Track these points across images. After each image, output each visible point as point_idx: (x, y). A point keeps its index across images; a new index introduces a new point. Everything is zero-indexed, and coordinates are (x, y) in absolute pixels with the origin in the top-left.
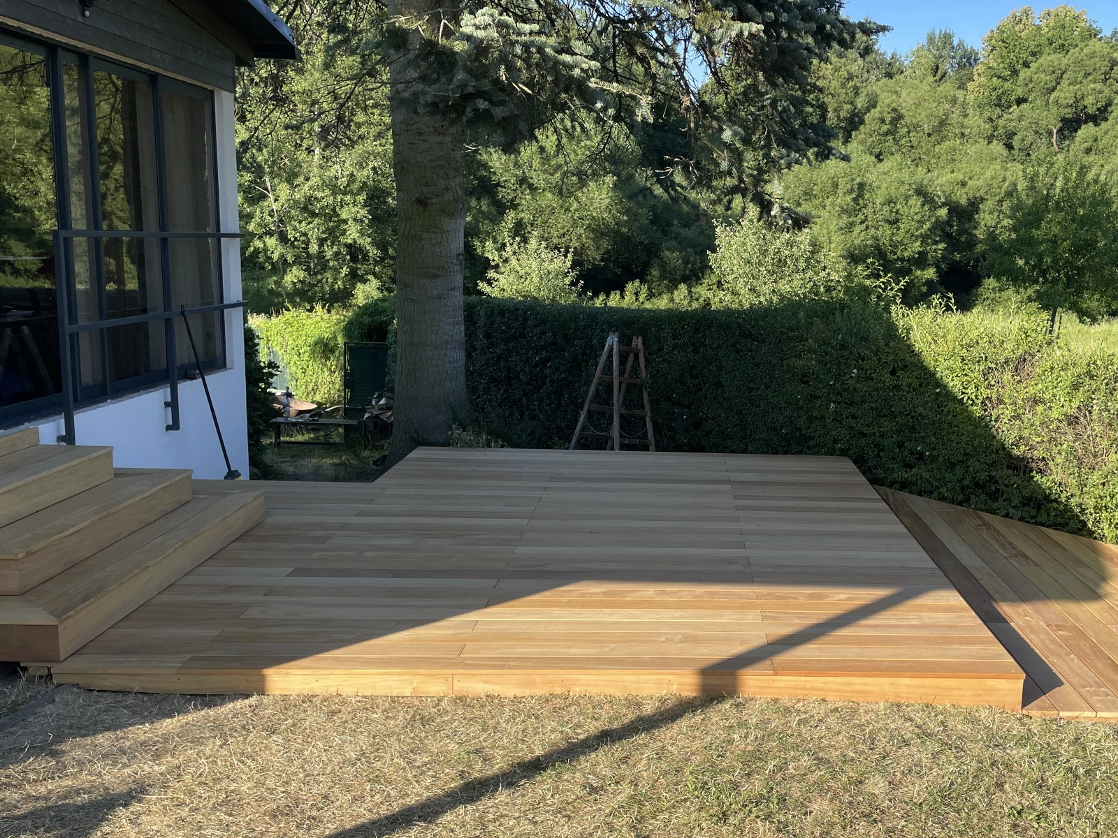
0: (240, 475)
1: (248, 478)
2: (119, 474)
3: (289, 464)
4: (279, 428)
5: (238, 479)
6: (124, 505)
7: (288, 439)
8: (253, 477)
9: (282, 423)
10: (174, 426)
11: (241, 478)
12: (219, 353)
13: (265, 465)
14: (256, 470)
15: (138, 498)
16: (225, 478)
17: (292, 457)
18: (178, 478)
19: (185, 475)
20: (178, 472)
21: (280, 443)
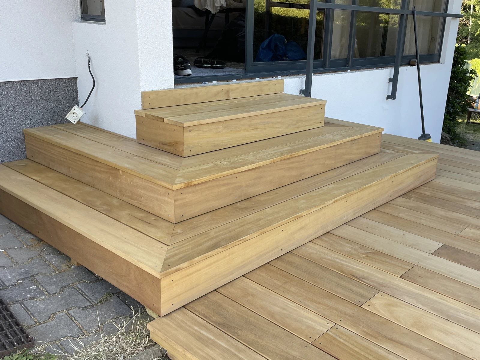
0: (430, 137)
1: (438, 141)
2: (328, 123)
3: (472, 134)
4: (471, 114)
5: (428, 141)
6: (310, 150)
7: (474, 121)
8: (443, 141)
9: (473, 112)
10: (392, 96)
11: (431, 140)
12: (436, 52)
13: (455, 134)
14: (447, 136)
15: (326, 146)
16: (419, 138)
17: (474, 131)
18: (370, 133)
19: (376, 132)
20: (372, 128)
21: (470, 122)
